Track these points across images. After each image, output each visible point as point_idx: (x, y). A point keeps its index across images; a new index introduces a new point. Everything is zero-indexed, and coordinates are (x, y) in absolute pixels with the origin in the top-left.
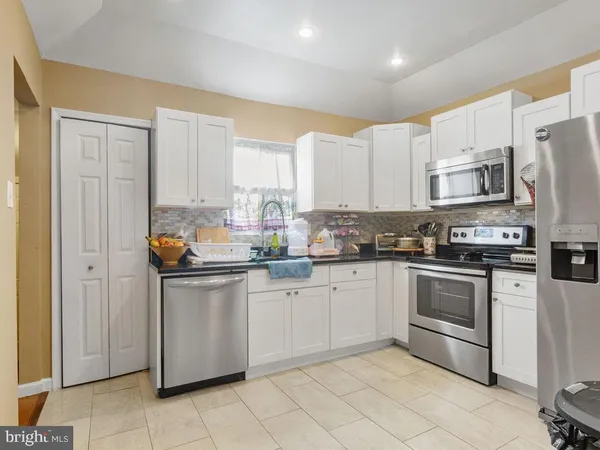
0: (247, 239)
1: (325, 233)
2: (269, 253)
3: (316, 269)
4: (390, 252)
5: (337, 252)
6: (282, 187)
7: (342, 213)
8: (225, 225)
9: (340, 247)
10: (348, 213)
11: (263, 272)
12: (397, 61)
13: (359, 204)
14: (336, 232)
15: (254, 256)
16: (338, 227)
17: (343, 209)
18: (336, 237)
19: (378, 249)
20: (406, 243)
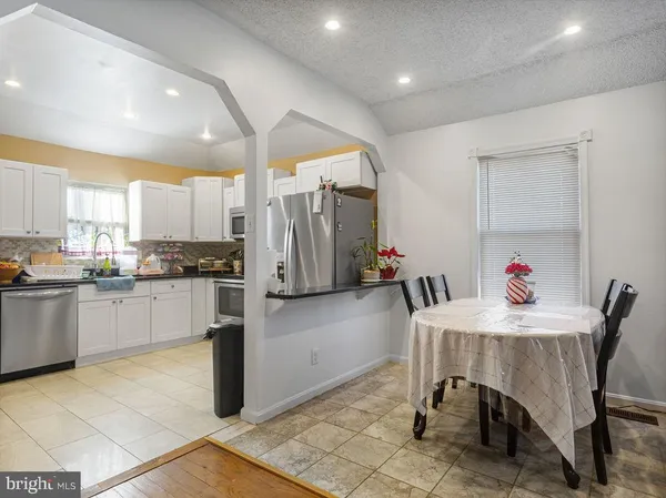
0: (81, 263)
1: (152, 257)
2: (101, 273)
3: (138, 284)
4: (208, 272)
5: (162, 272)
6: (115, 221)
7: (168, 243)
8: (60, 251)
9: (166, 268)
10: (174, 243)
11: (93, 286)
12: (207, 136)
13: (182, 236)
14: (163, 257)
15: (86, 276)
16: (164, 252)
17: (168, 239)
18: (162, 260)
19: (200, 270)
20: (219, 264)
